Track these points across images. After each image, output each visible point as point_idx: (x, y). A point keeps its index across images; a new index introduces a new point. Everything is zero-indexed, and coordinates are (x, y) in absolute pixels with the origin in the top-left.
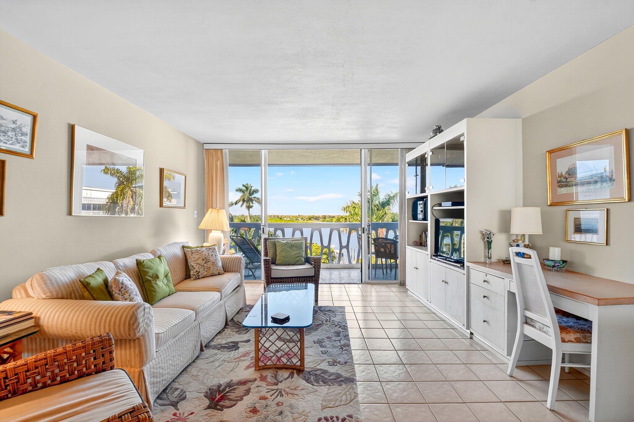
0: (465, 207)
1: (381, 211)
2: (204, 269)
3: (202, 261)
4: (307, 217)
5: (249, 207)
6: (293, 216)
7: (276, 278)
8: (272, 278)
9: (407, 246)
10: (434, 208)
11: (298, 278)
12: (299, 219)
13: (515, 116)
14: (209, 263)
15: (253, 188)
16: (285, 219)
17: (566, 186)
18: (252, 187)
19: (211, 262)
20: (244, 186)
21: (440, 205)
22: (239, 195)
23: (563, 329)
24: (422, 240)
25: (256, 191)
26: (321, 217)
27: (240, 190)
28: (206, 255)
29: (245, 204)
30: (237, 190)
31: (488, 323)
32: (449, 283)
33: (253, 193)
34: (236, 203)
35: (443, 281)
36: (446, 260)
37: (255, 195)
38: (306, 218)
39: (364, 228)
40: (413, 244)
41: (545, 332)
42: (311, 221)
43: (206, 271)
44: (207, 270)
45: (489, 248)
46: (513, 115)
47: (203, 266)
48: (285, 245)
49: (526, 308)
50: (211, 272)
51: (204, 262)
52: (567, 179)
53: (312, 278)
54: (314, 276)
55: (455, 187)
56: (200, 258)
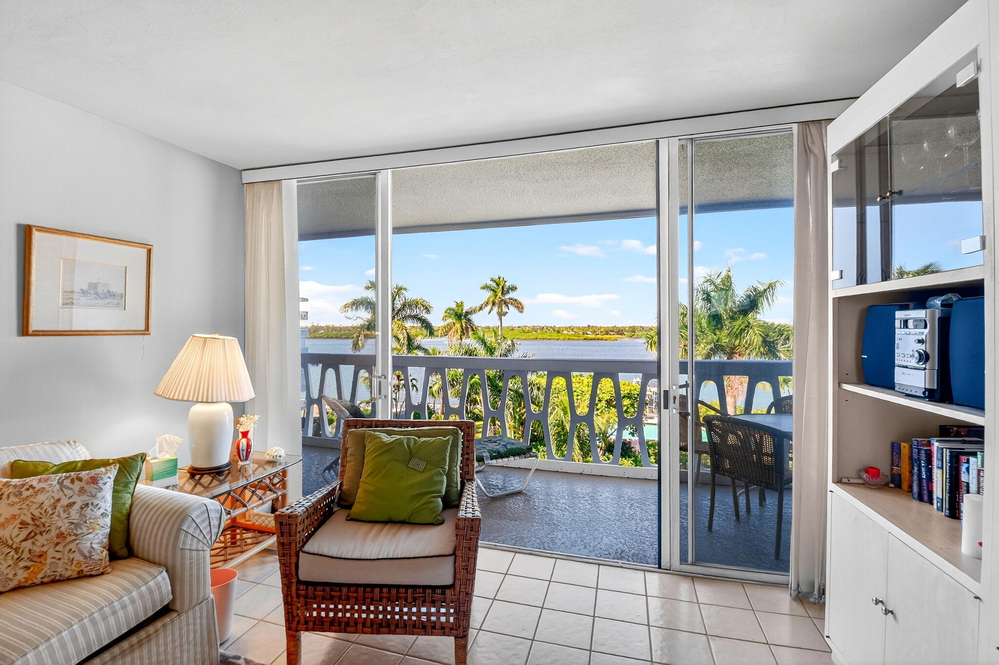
1: (739, 322)
2: (19, 559)
3: (16, 531)
4: (602, 330)
5: (501, 315)
6: (579, 328)
12: (588, 333)
14: (41, 539)
15: (507, 284)
16: (565, 332)
18: (505, 282)
19: (54, 533)
20: (492, 280)
22: (487, 295)
25: (513, 289)
26: (627, 329)
27: (486, 287)
28: (45, 506)
29: (495, 309)
30: (483, 288)
33: (508, 292)
34: (481, 309)
37: (512, 295)
38: (601, 332)
39: (666, 392)
42: (609, 336)
43: (27, 568)
44: (29, 564)
47: (16, 550)
50: (46, 571)
51: (24, 533)
54: (452, 586)
56: (14, 517)
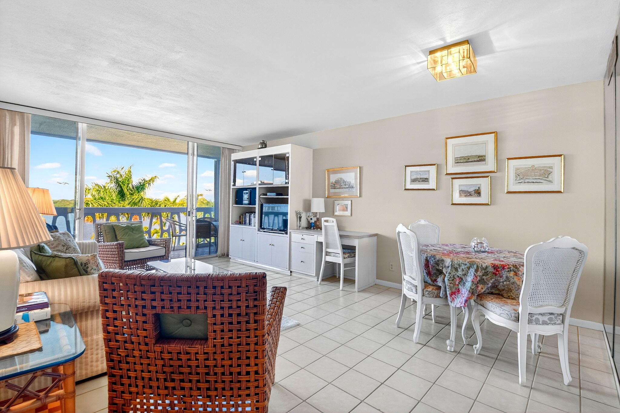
0: (289, 197)
7: (129, 261)
8: (125, 262)
9: (231, 225)
10: (261, 196)
11: (142, 260)
13: (308, 147)
17: (335, 188)
21: (266, 195)
23: (344, 253)
24: (242, 220)
31: (304, 262)
32: (275, 245)
35: (270, 245)
36: (272, 230)
40: (235, 223)
41: (336, 257)
45: (300, 221)
46: (307, 146)
48: (126, 229)
49: (327, 247)
52: (334, 185)
53: (163, 257)
55: (281, 184)
